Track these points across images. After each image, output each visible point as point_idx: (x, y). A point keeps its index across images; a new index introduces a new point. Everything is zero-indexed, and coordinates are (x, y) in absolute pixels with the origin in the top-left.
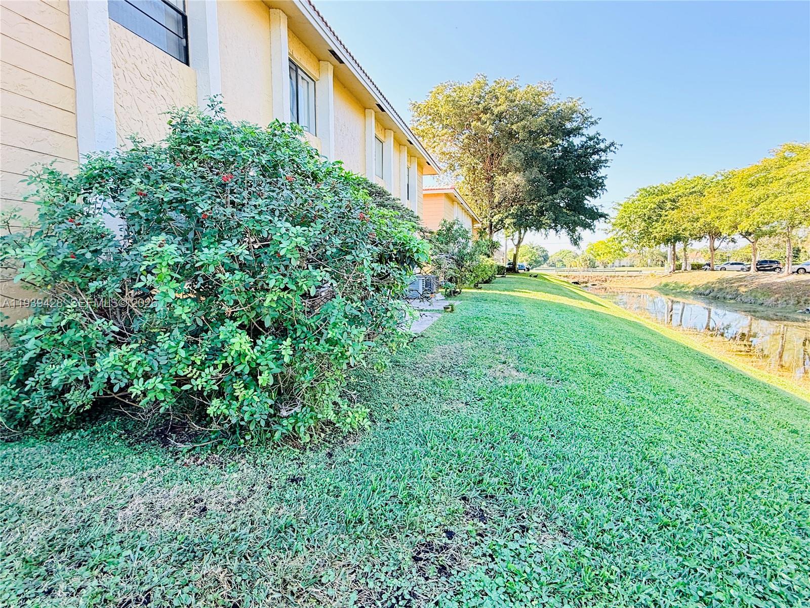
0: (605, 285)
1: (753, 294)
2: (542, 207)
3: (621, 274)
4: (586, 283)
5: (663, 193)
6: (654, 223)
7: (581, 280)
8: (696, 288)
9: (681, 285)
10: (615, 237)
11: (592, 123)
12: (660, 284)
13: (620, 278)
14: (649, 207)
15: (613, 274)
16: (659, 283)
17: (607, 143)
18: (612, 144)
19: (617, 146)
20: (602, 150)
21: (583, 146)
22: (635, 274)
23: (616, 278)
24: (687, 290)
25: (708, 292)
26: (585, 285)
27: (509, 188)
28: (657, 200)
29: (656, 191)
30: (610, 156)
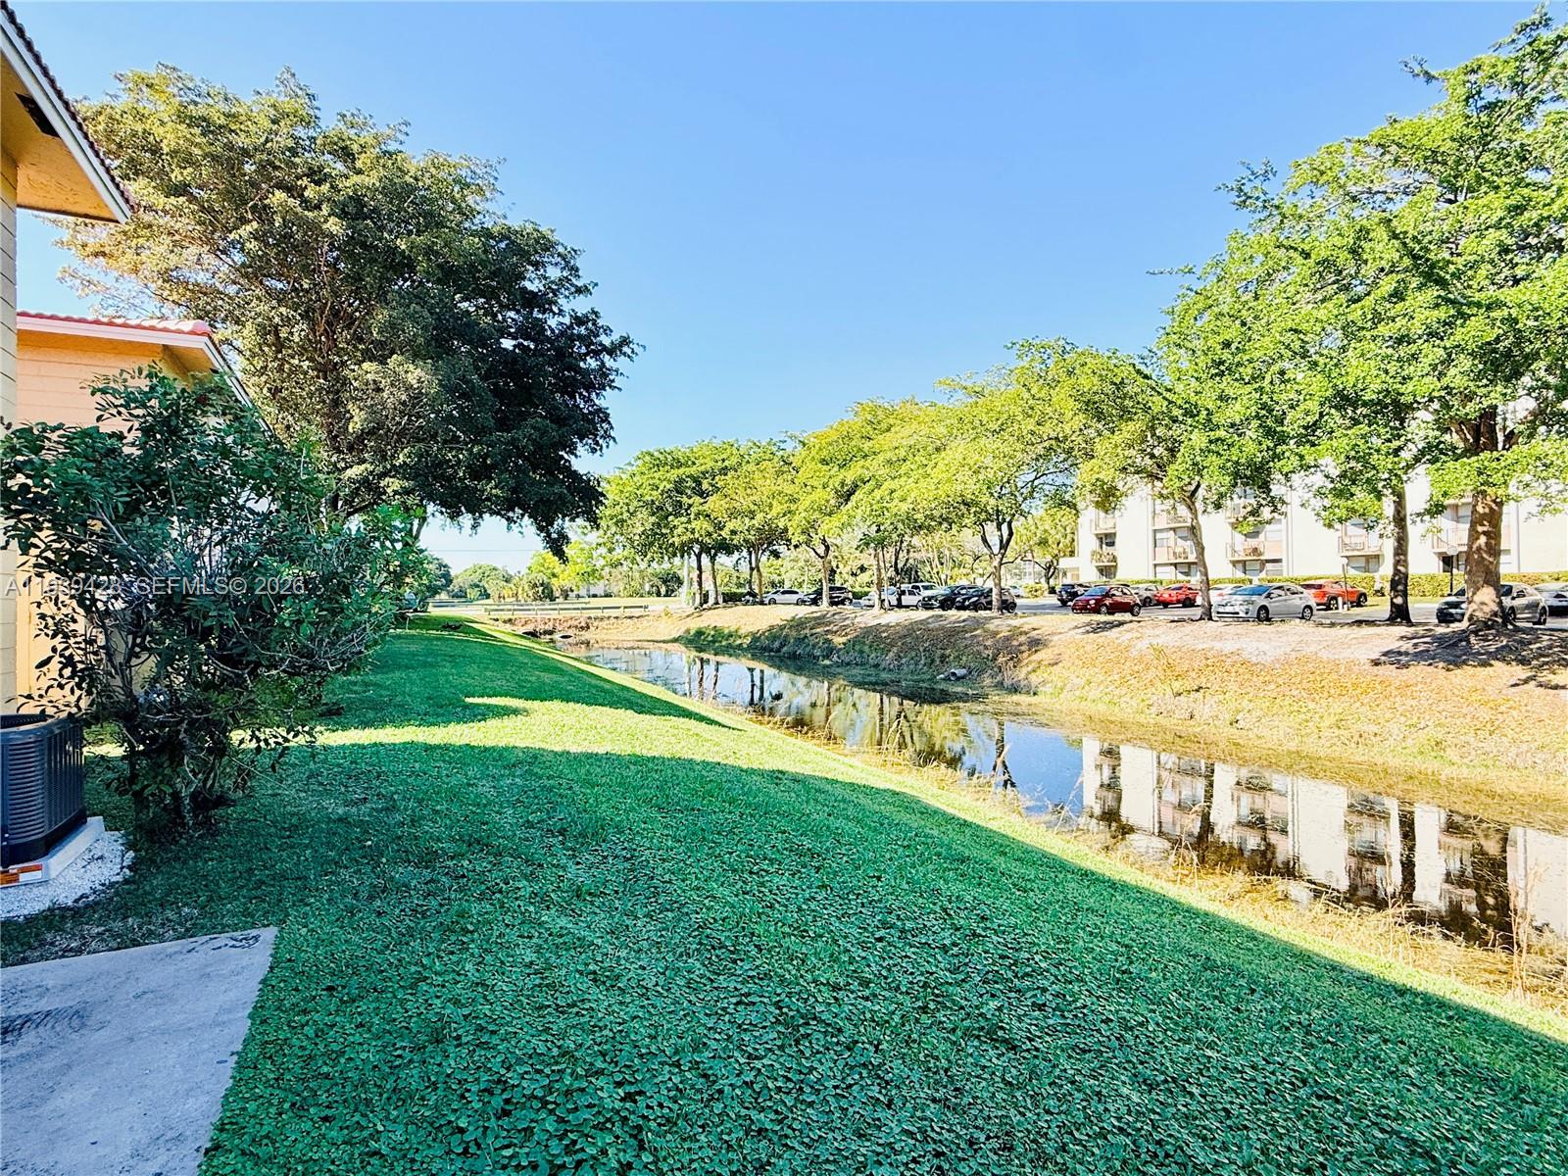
0: (586, 635)
1: (857, 648)
2: (487, 455)
3: (614, 613)
4: (551, 633)
5: (680, 465)
6: (671, 518)
7: (541, 628)
8: (755, 638)
9: (726, 631)
10: (601, 541)
11: (579, 291)
12: (688, 631)
13: (612, 620)
14: (661, 488)
15: (599, 613)
16: (684, 629)
17: (615, 337)
18: (625, 341)
19: (635, 347)
20: (605, 348)
21: (562, 333)
22: (637, 612)
23: (606, 622)
24: (739, 642)
25: (777, 644)
26: (548, 637)
27: (391, 397)
28: (674, 474)
29: (670, 458)
30: (620, 363)
